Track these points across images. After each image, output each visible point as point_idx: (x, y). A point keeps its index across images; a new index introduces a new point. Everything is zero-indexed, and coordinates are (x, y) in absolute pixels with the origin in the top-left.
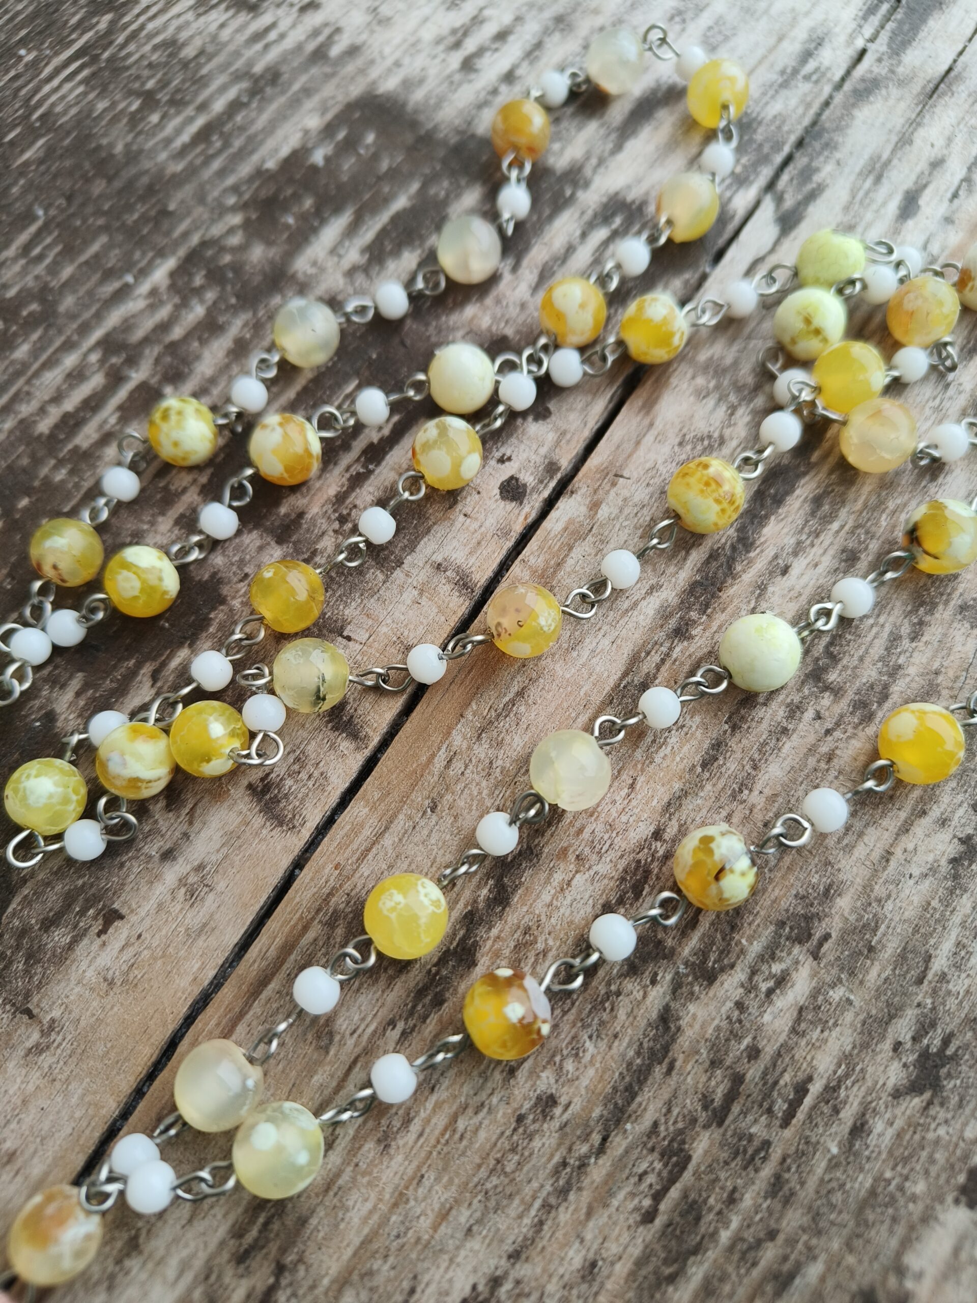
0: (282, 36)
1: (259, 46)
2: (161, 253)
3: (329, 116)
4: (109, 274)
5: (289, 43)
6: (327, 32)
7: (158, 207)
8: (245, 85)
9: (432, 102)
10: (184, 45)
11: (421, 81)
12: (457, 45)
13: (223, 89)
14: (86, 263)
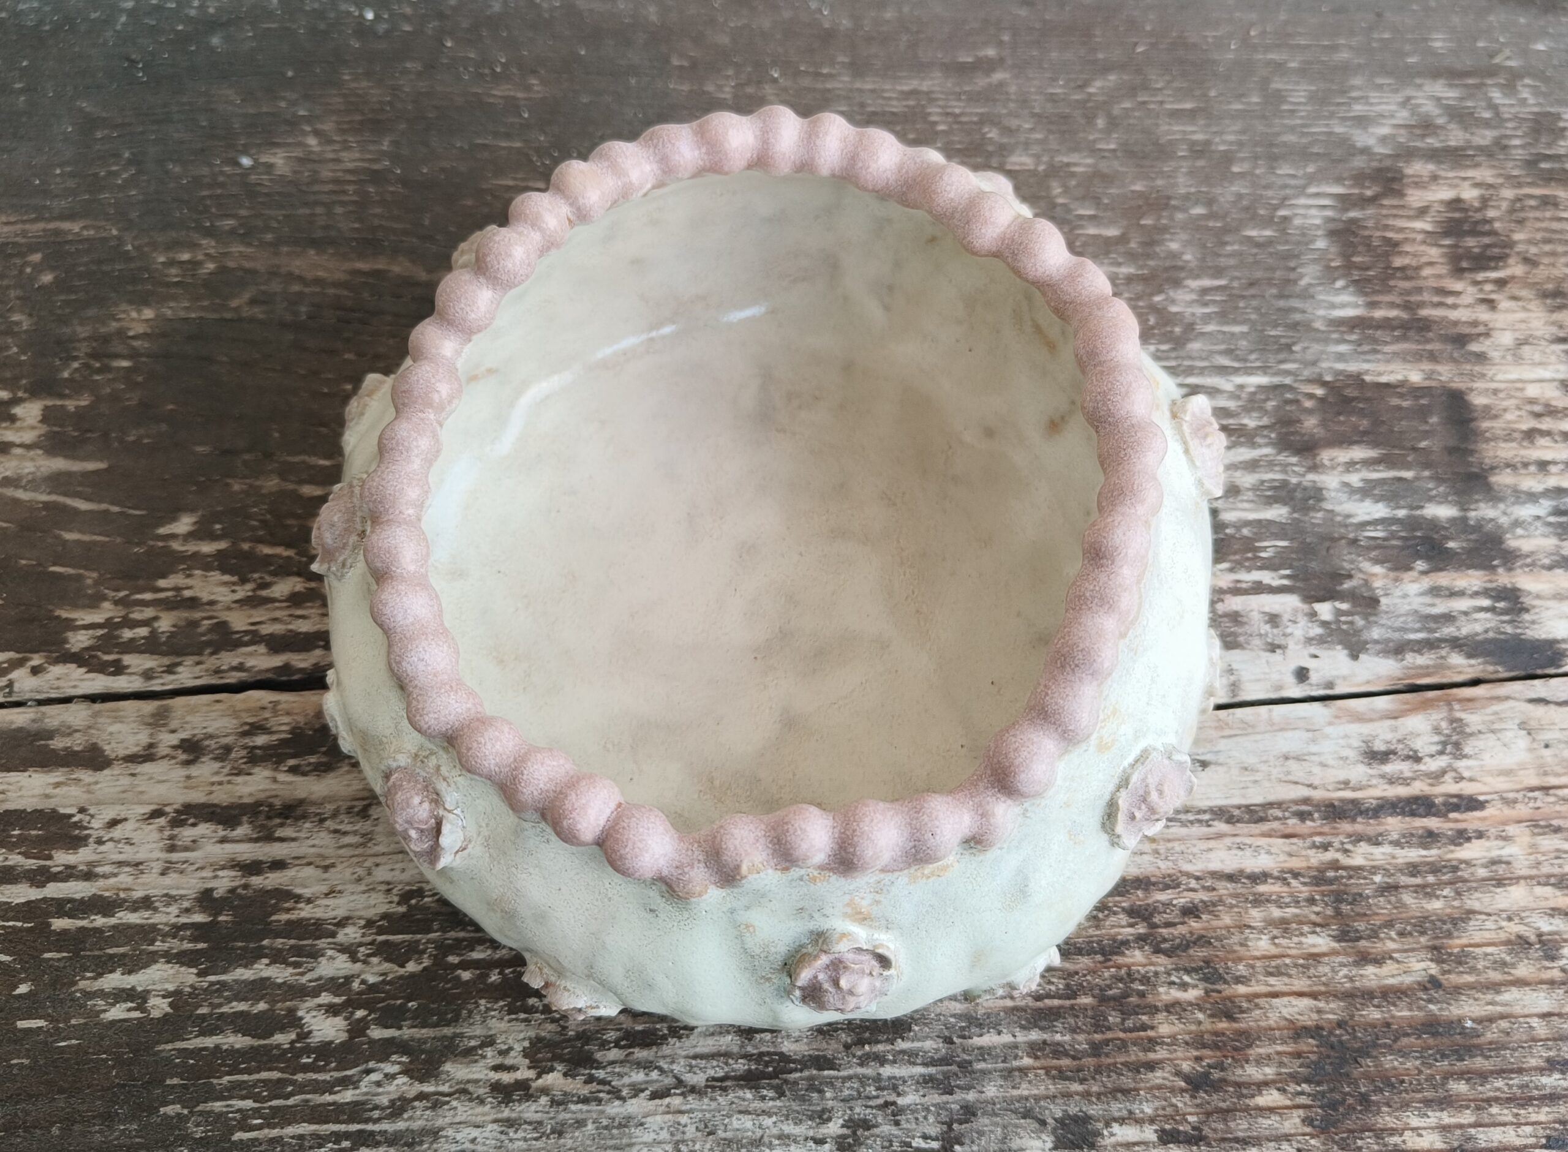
0: (1455, 307)
1: (1436, 299)
2: (1264, 370)
3: (1427, 383)
4: (1229, 352)
5: (1453, 315)
6: (1481, 329)
7: (1289, 341)
8: (1404, 315)
9: (1487, 435)
10: (1400, 253)
11: (1496, 417)
12: (1538, 416)
13: (1392, 305)
14: (1224, 333)
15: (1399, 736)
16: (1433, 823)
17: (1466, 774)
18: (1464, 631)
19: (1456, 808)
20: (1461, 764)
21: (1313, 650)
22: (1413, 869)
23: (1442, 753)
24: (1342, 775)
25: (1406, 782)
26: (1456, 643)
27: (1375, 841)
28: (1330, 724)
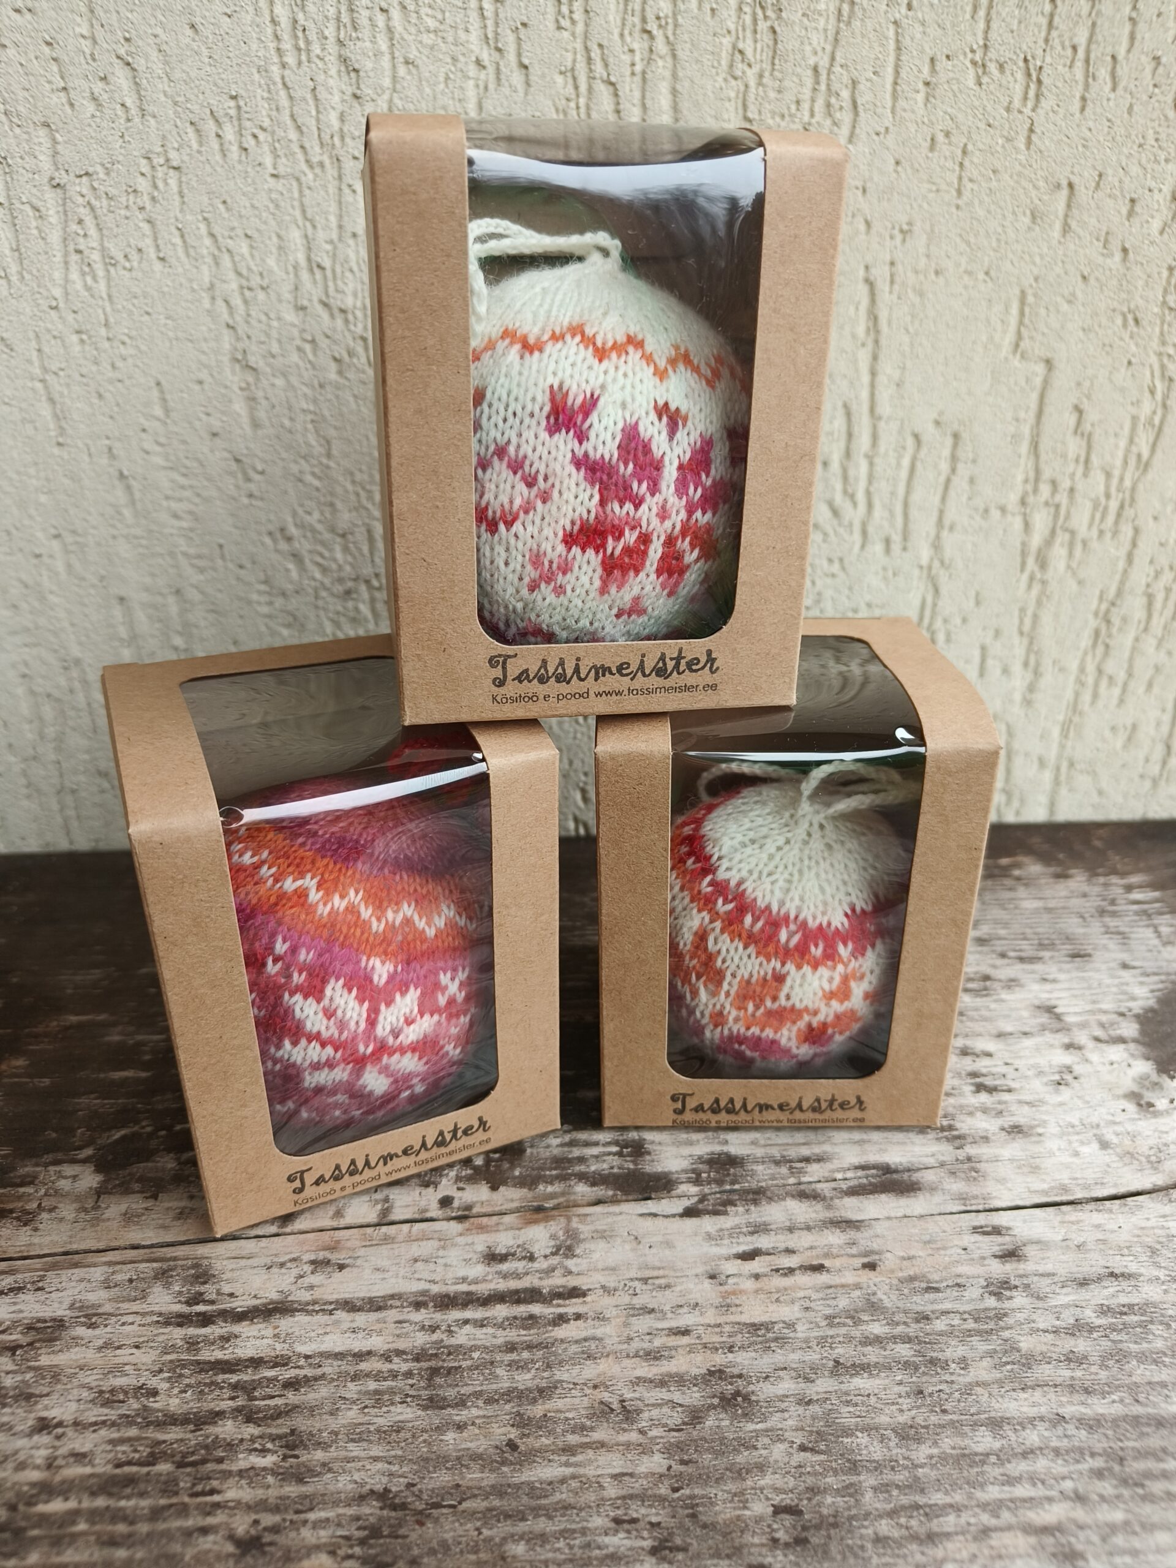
15: (520, 1242)
16: (536, 1309)
17: (574, 1269)
18: (593, 1168)
19: (560, 1296)
20: (570, 1263)
21: (461, 1185)
22: (511, 1347)
23: (553, 1254)
24: (461, 1273)
25: (517, 1276)
26: (582, 1177)
27: (481, 1324)
28: (461, 1235)
